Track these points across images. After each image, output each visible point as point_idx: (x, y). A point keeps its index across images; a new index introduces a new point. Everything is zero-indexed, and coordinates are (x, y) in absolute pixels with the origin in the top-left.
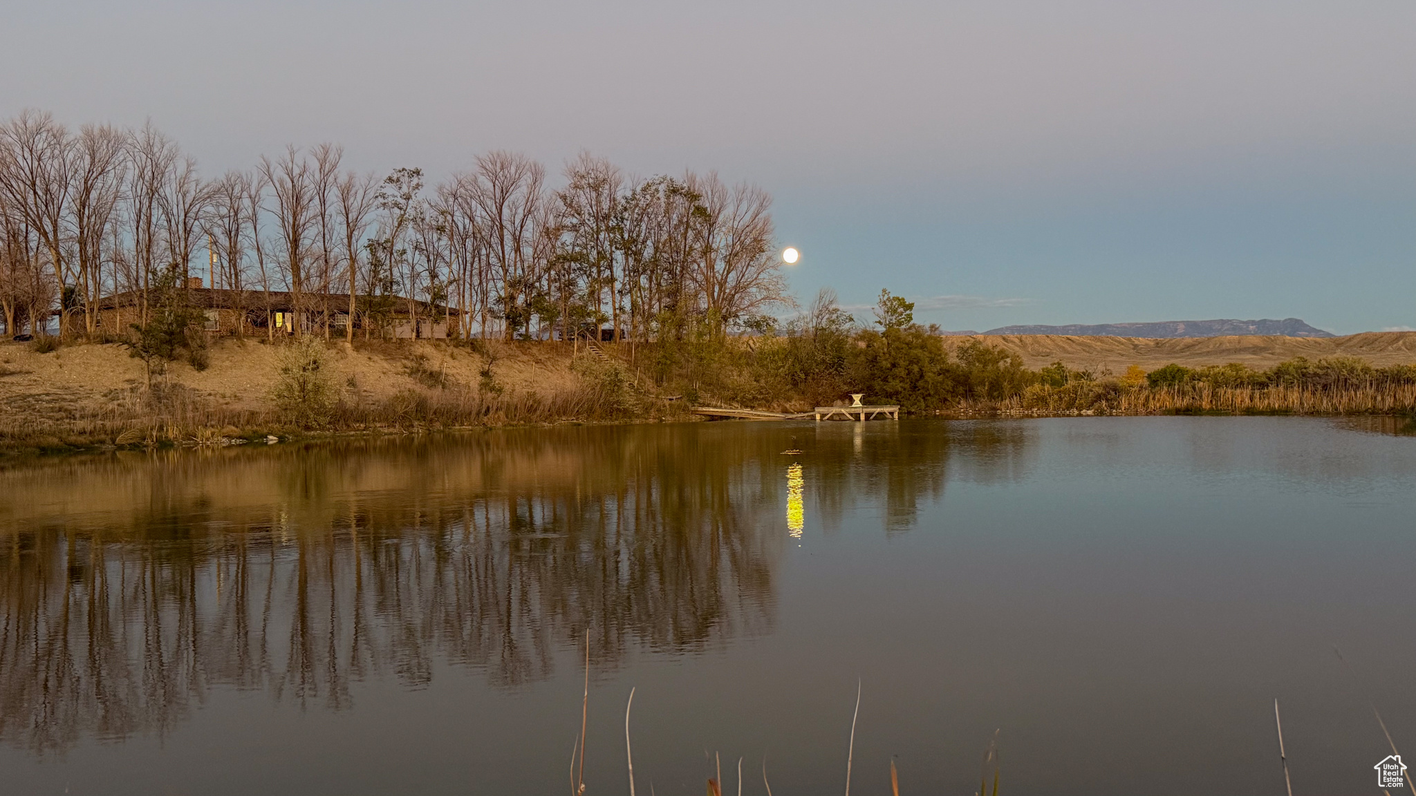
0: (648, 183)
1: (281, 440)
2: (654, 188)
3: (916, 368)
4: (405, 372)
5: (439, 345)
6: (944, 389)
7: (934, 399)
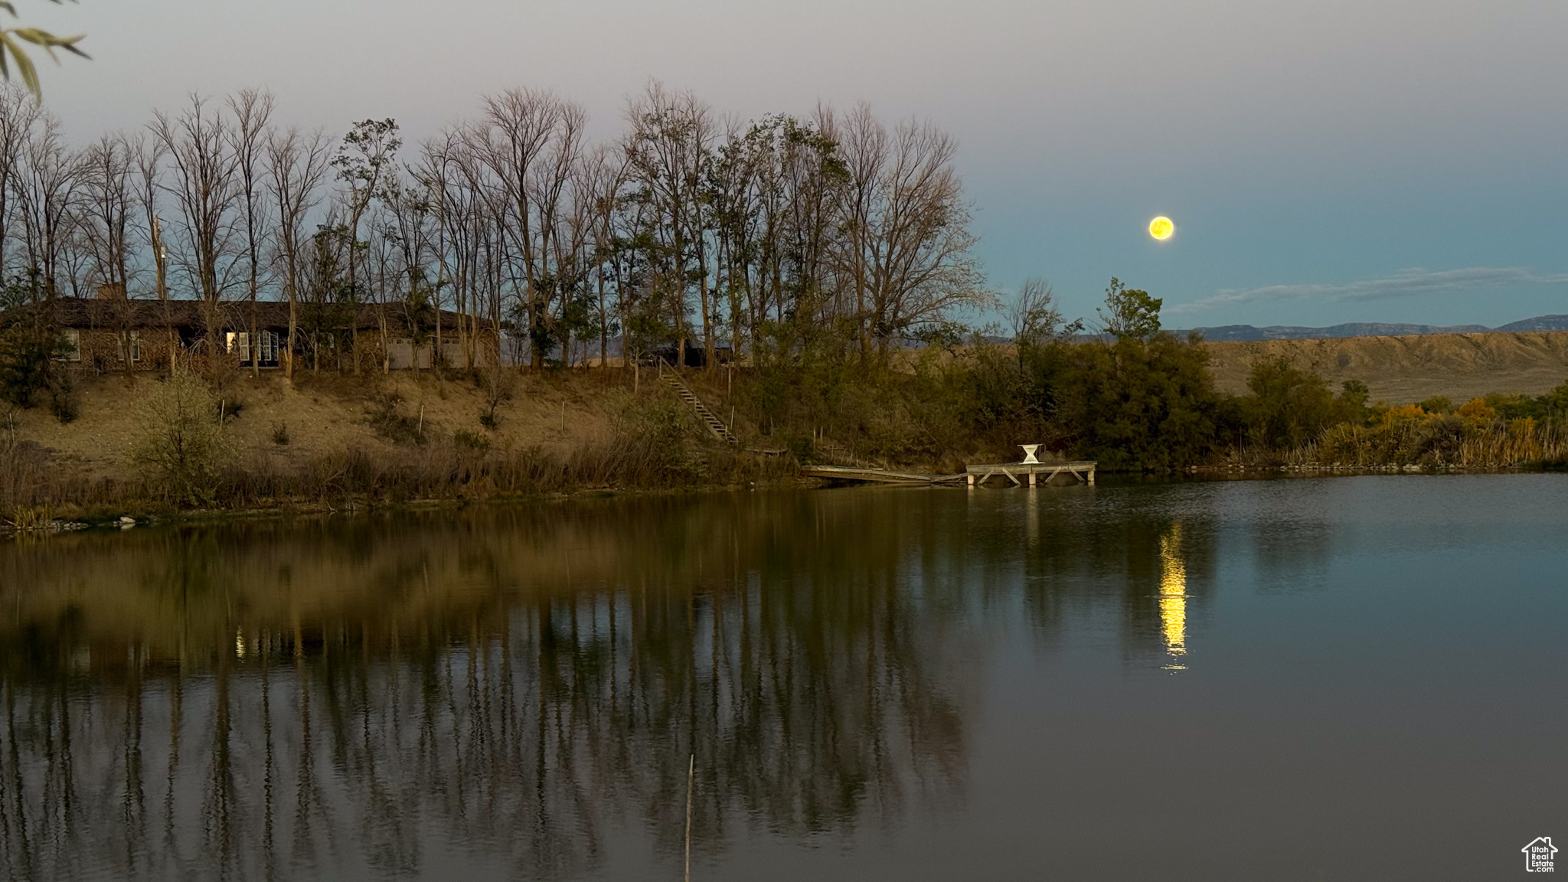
0: (755, 127)
1: (140, 523)
2: (766, 134)
3: (1155, 402)
4: (365, 420)
5: (425, 379)
6: (1201, 434)
7: (1185, 450)
